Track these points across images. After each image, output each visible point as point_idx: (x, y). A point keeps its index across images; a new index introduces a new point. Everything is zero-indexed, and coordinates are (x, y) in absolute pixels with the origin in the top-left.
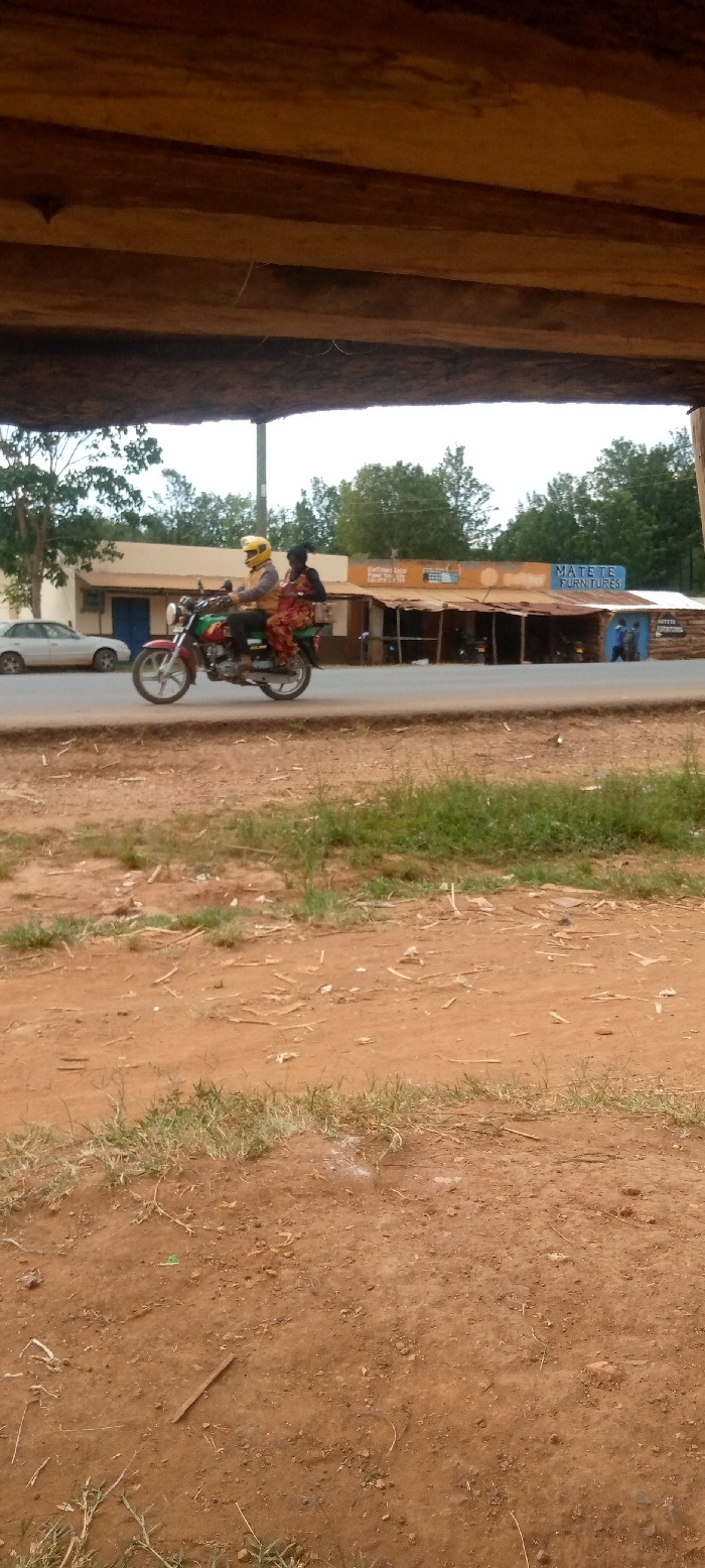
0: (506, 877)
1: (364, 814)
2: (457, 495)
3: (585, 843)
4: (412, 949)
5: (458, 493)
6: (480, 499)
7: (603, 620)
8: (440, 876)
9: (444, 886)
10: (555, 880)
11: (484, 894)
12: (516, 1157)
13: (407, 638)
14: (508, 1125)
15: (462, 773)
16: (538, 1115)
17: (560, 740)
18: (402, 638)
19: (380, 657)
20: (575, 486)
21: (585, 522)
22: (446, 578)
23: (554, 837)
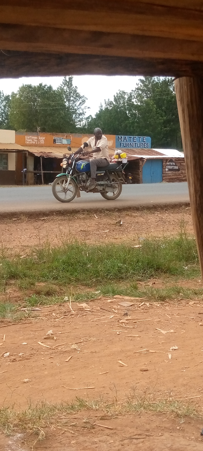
0: (97, 292)
1: (25, 262)
2: (69, 100)
3: (134, 274)
4: (50, 332)
5: (70, 99)
6: (80, 103)
7: (141, 163)
8: (64, 293)
9: (66, 298)
10: (120, 293)
11: (86, 302)
12: (101, 439)
13: (46, 172)
14: (98, 423)
15: (74, 240)
16: (112, 416)
17: (121, 223)
18: (44, 172)
19: (32, 181)
20: (126, 97)
21: (131, 115)
22: (65, 142)
23: (119, 271)
